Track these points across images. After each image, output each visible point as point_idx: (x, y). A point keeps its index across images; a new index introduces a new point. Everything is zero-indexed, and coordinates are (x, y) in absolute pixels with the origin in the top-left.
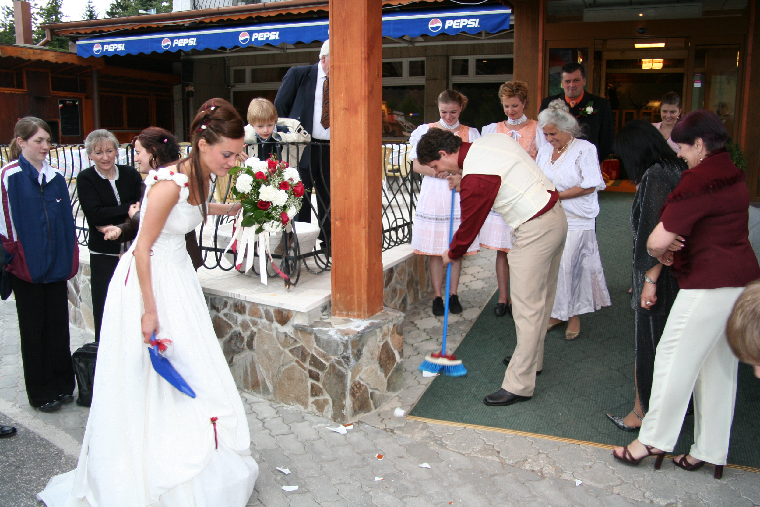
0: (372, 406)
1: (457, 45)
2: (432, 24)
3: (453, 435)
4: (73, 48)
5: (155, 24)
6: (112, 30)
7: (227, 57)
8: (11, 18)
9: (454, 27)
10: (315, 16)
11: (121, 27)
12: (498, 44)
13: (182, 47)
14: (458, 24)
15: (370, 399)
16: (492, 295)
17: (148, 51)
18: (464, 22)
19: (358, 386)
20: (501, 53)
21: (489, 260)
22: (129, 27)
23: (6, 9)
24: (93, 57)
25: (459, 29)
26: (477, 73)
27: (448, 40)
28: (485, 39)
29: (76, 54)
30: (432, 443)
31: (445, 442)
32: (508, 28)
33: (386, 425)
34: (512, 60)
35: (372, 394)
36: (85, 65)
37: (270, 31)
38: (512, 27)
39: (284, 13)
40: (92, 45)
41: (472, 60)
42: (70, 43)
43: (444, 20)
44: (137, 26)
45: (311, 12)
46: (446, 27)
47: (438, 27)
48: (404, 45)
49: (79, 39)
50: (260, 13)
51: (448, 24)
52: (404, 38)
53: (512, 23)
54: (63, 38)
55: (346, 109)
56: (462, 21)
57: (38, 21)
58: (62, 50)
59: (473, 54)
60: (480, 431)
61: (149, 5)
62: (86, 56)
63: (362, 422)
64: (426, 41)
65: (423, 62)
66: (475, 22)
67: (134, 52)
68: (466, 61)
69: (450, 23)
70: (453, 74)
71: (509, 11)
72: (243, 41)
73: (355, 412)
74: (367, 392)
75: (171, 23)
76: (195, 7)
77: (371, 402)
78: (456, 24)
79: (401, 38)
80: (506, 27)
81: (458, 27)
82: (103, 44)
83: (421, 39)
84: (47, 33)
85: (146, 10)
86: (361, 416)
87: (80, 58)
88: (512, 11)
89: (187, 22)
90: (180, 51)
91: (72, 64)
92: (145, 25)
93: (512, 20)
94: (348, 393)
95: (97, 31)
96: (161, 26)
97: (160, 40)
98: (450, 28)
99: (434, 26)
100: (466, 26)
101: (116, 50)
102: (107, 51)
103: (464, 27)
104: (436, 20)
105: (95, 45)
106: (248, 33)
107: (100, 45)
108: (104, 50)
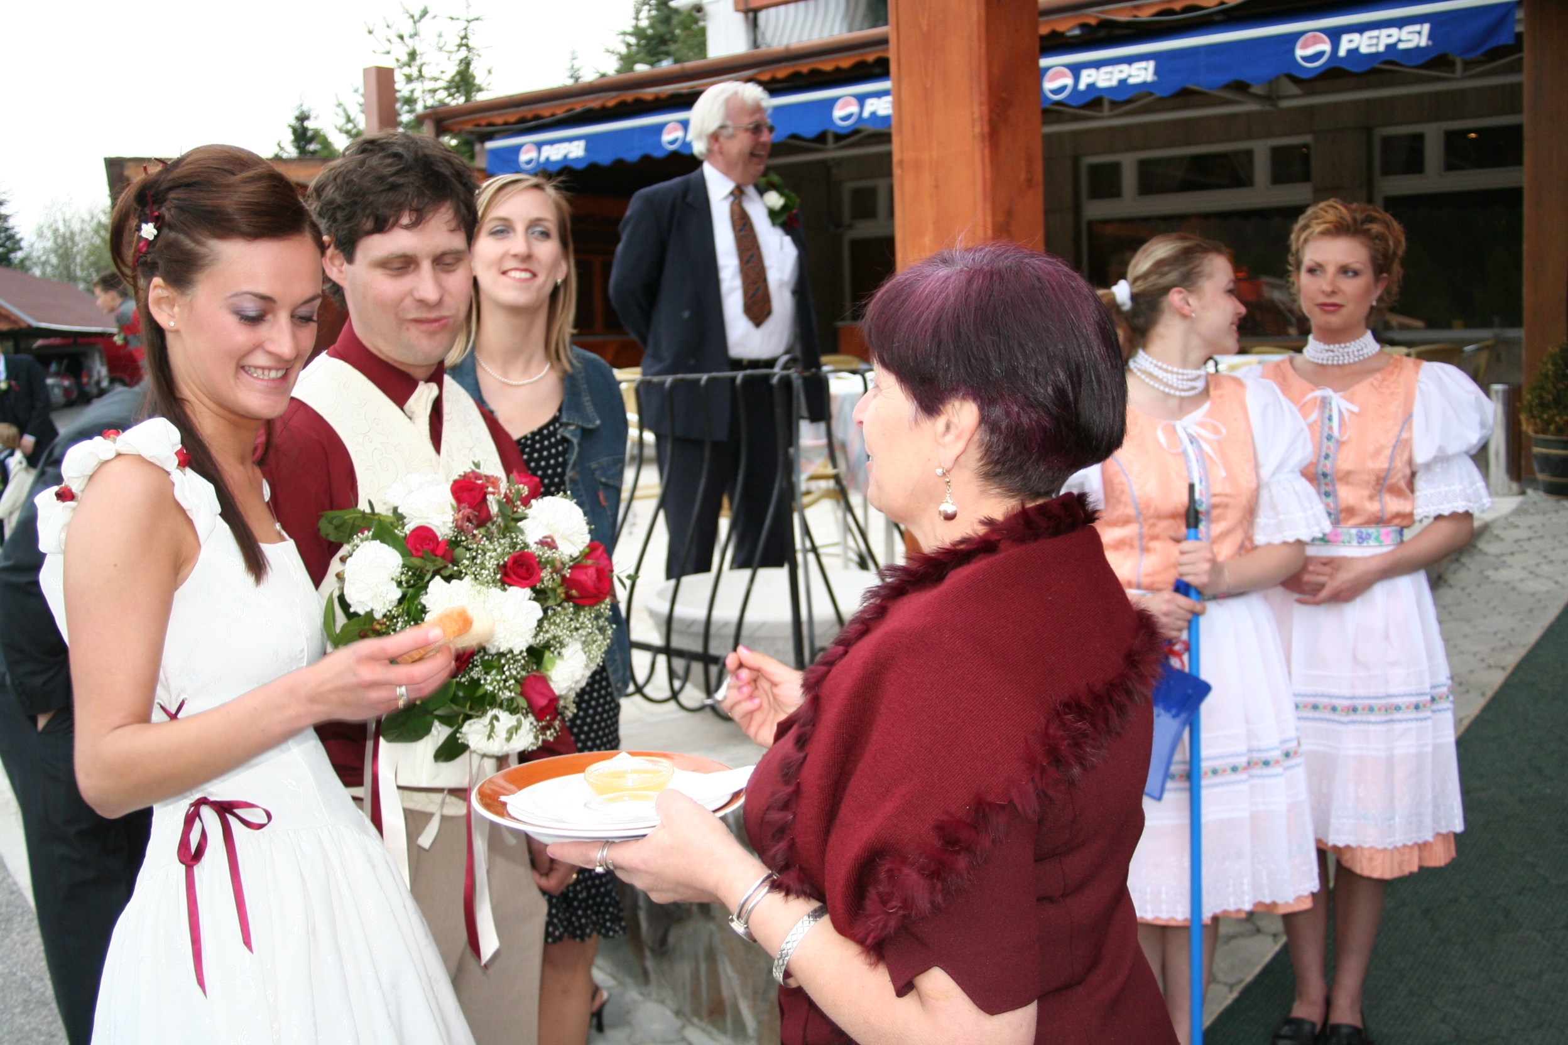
1: (1390, 99)
2: (1304, 47)
4: (481, 159)
5: (649, 93)
6: (560, 113)
7: (834, 159)
9: (1364, 50)
11: (579, 106)
14: (1374, 41)
17: (632, 156)
18: (1389, 36)
20: (1513, 112)
22: (594, 103)
26: (1449, 168)
28: (1463, 78)
29: (486, 171)
32: (1508, 42)
40: (518, 149)
41: (1433, 134)
42: (474, 148)
43: (1335, 35)
44: (612, 99)
46: (1342, 53)
47: (1319, 55)
48: (1253, 107)
49: (497, 136)
51: (1347, 43)
52: (1250, 89)
53: (1519, 28)
56: (1385, 32)
59: (1437, 118)
61: (662, 53)
64: (1305, 93)
65: (1306, 146)
66: (1419, 33)
67: (605, 158)
68: (1419, 138)
69: (1351, 41)
70: (1387, 171)
72: (845, 118)
75: (684, 87)
76: (755, 44)
78: (1367, 43)
79: (1242, 90)
80: (1504, 39)
81: (1373, 50)
82: (539, 145)
83: (1290, 89)
92: (629, 96)
93: (1519, 21)
95: (530, 115)
96: (663, 96)
97: (659, 129)
98: (1353, 53)
99: (1310, 51)
100: (1395, 45)
101: (565, 157)
102: (547, 159)
103: (1391, 47)
104: (1315, 36)
105: (524, 149)
106: (854, 101)
107: (534, 148)
108: (542, 159)
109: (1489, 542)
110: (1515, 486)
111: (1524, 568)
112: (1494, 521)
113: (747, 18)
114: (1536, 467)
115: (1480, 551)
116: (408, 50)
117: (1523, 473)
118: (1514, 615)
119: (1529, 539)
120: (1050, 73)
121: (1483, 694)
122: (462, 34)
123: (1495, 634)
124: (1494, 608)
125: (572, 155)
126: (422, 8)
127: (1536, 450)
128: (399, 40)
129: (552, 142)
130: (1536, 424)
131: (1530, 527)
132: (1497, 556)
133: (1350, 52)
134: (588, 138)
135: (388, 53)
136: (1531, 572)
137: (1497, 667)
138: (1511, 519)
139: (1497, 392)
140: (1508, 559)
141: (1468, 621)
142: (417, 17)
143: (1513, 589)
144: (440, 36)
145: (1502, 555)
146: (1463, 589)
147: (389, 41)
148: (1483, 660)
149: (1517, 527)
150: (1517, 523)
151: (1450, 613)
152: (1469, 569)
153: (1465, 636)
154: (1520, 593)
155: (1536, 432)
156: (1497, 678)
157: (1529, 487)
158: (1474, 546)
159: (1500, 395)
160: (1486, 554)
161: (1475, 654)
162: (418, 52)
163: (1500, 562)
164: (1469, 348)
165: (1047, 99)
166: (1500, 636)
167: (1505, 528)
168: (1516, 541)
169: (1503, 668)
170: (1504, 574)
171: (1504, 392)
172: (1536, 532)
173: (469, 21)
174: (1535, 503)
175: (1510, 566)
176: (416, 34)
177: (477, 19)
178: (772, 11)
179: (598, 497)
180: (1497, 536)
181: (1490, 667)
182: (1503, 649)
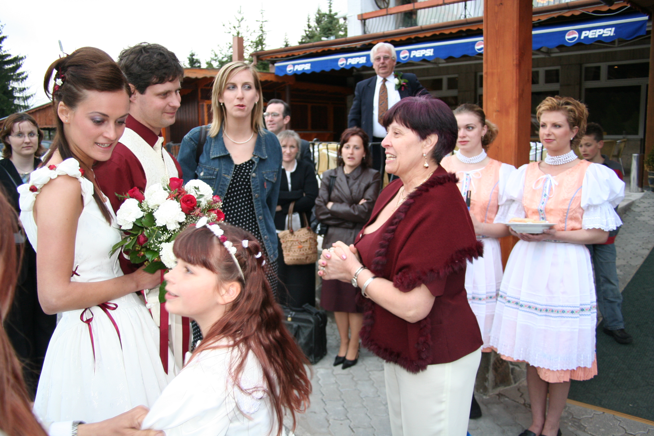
0: (513, 381)
1: (590, 54)
2: (569, 35)
3: (591, 418)
4: (272, 69)
5: (333, 48)
6: (301, 54)
8: (231, 50)
9: (590, 37)
10: (464, 34)
11: (308, 52)
12: (630, 50)
13: (355, 65)
14: (594, 34)
15: (510, 374)
16: (627, 283)
17: (328, 69)
18: (600, 32)
19: (500, 362)
20: (633, 59)
21: (623, 249)
22: (313, 51)
23: (228, 44)
24: (286, 76)
25: (595, 38)
26: (609, 78)
27: (581, 50)
28: (618, 47)
29: (274, 74)
30: (570, 424)
31: (583, 424)
32: (645, 34)
33: (525, 401)
34: (648, 64)
35: (513, 369)
36: (280, 81)
37: (426, 48)
38: (648, 32)
39: (438, 33)
40: (286, 66)
41: (604, 66)
42: (270, 65)
43: (580, 31)
44: (320, 50)
45: (461, 32)
46: (582, 37)
47: (574, 38)
48: (542, 56)
49: (277, 62)
50: (418, 34)
51: (584, 34)
52: (542, 50)
53: (649, 29)
54: (266, 62)
55: (498, 111)
56: (598, 30)
57: (249, 51)
58: (265, 71)
59: (606, 61)
60: (620, 418)
61: (329, 34)
62: (281, 74)
63: (502, 395)
64: (561, 52)
65: (557, 71)
66: (611, 31)
67: (318, 70)
68: (598, 68)
69: (586, 34)
70: (587, 79)
71: (646, 18)
72: (404, 58)
73: (496, 385)
74: (508, 367)
75: (346, 46)
76: (365, 32)
77: (511, 377)
78: (591, 34)
79: (539, 50)
81: (594, 37)
82: (294, 65)
83: (557, 50)
84: (254, 59)
85: (327, 37)
86: (501, 389)
87: (277, 76)
88: (649, 17)
89: (358, 45)
90: (353, 68)
91: (271, 81)
92: (326, 49)
93: (649, 26)
94: (491, 368)
95: (290, 55)
96: (338, 49)
97: (337, 60)
98: (586, 37)
99: (571, 37)
100: (602, 35)
101: (303, 69)
102: (297, 70)
103: (600, 36)
104: (573, 32)
105: (288, 66)
106: (407, 51)
107: (292, 66)
108: (295, 70)
109: (635, 208)
110: (640, 189)
111: (649, 216)
112: (636, 200)
113: (362, 22)
114: (649, 182)
115: (632, 210)
116: (237, 32)
117: (644, 185)
118: (648, 232)
119: (649, 207)
120: (477, 43)
121: (643, 257)
122: (261, 26)
123: (643, 238)
124: (641, 229)
125: (306, 69)
126: (242, 17)
127: (649, 177)
128: (234, 28)
129: (298, 64)
130: (650, 168)
131: (649, 203)
132: (639, 212)
133: (585, 37)
134: (312, 63)
135: (230, 33)
136: (652, 218)
137: (646, 249)
138: (641, 200)
139: (635, 156)
140: (643, 213)
141: (632, 233)
142: (240, 20)
143: (647, 223)
144: (247, 27)
145: (641, 212)
146: (629, 223)
147: (230, 28)
148: (640, 246)
149: (644, 203)
150: (644, 201)
151: (626, 231)
152: (630, 216)
153: (632, 238)
154: (649, 225)
155: (650, 170)
156: (647, 252)
157: (645, 189)
158: (630, 209)
159: (636, 158)
160: (635, 211)
161: (637, 244)
162: (240, 32)
163: (640, 215)
164: (618, 141)
165: (476, 52)
166: (645, 238)
167: (640, 203)
168: (645, 207)
169: (648, 249)
170: (642, 218)
171: (637, 156)
172: (651, 204)
173: (263, 22)
174: (649, 195)
175: (644, 216)
176: (240, 26)
177: (266, 21)
178: (371, 20)
179: (264, 184)
180: (637, 206)
181: (643, 249)
182: (647, 243)
